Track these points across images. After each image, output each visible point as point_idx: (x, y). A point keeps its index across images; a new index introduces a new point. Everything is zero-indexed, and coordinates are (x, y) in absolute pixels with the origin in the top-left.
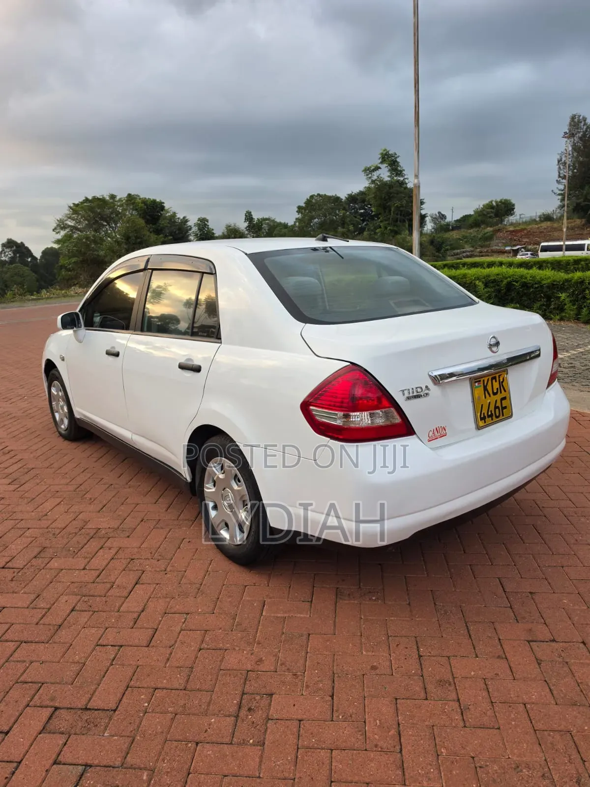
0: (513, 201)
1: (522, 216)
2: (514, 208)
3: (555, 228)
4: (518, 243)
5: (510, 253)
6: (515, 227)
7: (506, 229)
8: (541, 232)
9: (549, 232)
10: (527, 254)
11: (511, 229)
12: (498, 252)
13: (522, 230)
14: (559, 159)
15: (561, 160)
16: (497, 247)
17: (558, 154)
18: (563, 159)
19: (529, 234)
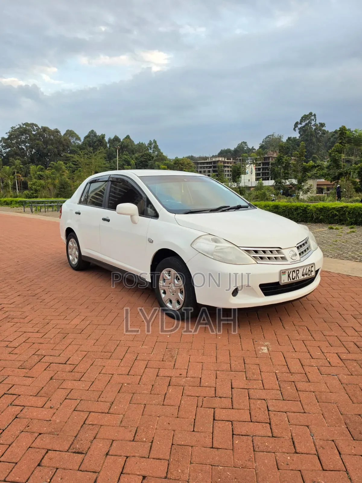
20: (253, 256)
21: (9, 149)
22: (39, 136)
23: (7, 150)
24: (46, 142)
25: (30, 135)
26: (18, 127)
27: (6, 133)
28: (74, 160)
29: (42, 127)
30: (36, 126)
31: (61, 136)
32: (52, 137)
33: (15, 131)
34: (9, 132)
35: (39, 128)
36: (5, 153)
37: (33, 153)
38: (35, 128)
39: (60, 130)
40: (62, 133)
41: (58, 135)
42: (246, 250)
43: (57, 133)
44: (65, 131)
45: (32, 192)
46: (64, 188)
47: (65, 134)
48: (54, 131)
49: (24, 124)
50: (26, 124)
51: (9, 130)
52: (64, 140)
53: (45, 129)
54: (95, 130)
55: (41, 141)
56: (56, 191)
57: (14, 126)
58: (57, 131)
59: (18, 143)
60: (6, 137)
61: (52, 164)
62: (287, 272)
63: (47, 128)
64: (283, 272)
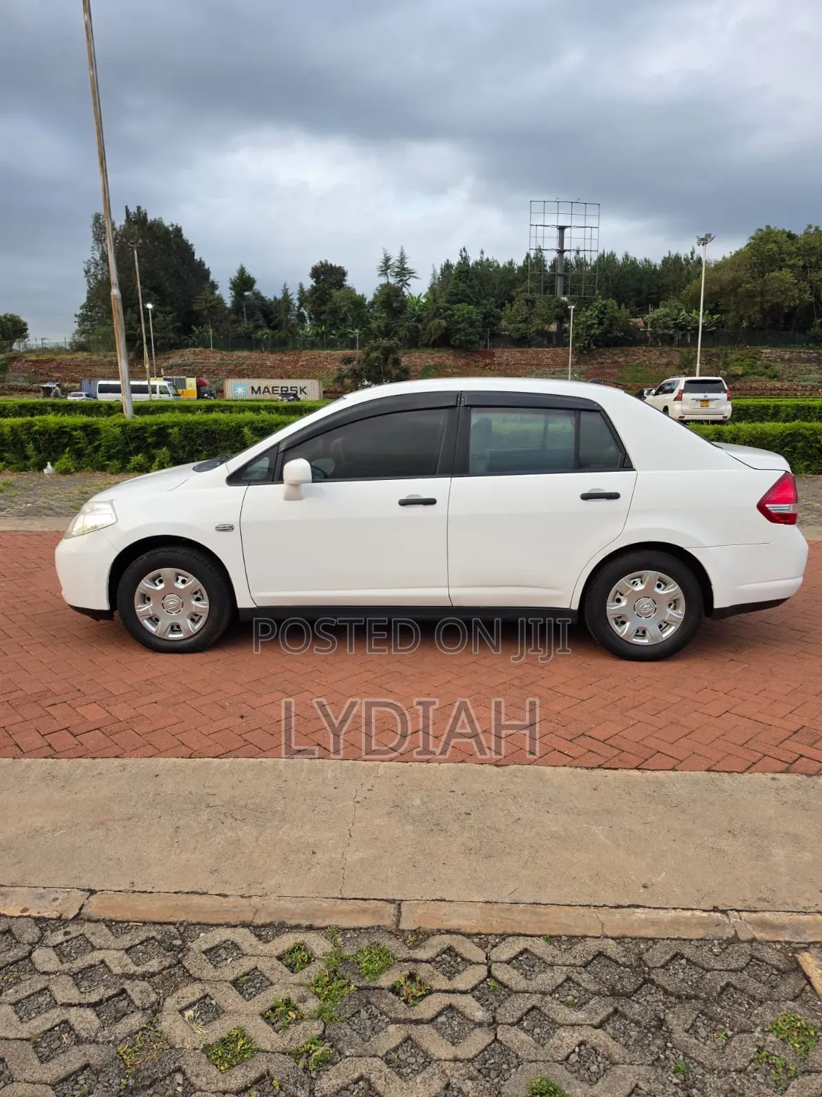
0: (24, 319)
1: (44, 341)
2: (27, 329)
3: (95, 362)
4: (47, 378)
5: (39, 392)
6: (38, 356)
7: (25, 357)
8: (77, 365)
9: (87, 366)
10: (82, 395)
11: (33, 358)
12: (20, 390)
13: (49, 361)
14: (86, 268)
15: (89, 272)
16: (16, 383)
17: (84, 262)
18: (92, 270)
19: (60, 367)
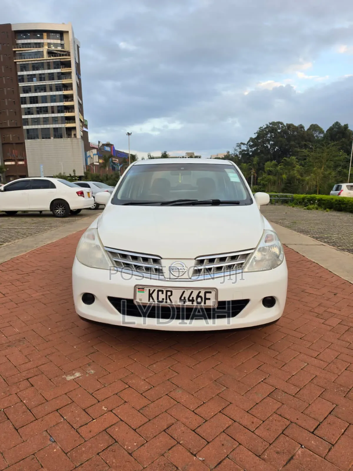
20: (116, 261)
21: (255, 148)
22: (283, 134)
23: (253, 149)
24: (289, 140)
25: (275, 133)
26: (265, 126)
27: (255, 133)
28: (304, 154)
29: (287, 124)
30: (282, 123)
31: (305, 131)
32: (295, 133)
33: (263, 130)
34: (257, 133)
35: (284, 125)
36: (251, 151)
37: (275, 150)
38: (281, 126)
39: (304, 126)
40: (306, 129)
41: (301, 130)
42: (111, 252)
43: (301, 129)
44: (309, 126)
45: (260, 186)
46: (290, 183)
47: (309, 129)
48: (298, 127)
49: (270, 124)
50: (273, 123)
51: (257, 130)
52: (307, 135)
53: (289, 126)
54: (339, 122)
55: (285, 138)
56: (283, 186)
57: (261, 126)
58: (301, 127)
59: (264, 142)
60: (254, 136)
61: (285, 159)
62: (148, 289)
63: (292, 125)
64: (140, 288)
